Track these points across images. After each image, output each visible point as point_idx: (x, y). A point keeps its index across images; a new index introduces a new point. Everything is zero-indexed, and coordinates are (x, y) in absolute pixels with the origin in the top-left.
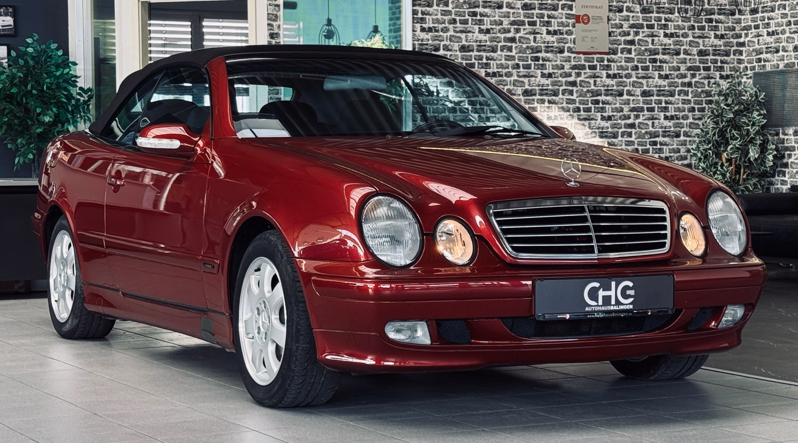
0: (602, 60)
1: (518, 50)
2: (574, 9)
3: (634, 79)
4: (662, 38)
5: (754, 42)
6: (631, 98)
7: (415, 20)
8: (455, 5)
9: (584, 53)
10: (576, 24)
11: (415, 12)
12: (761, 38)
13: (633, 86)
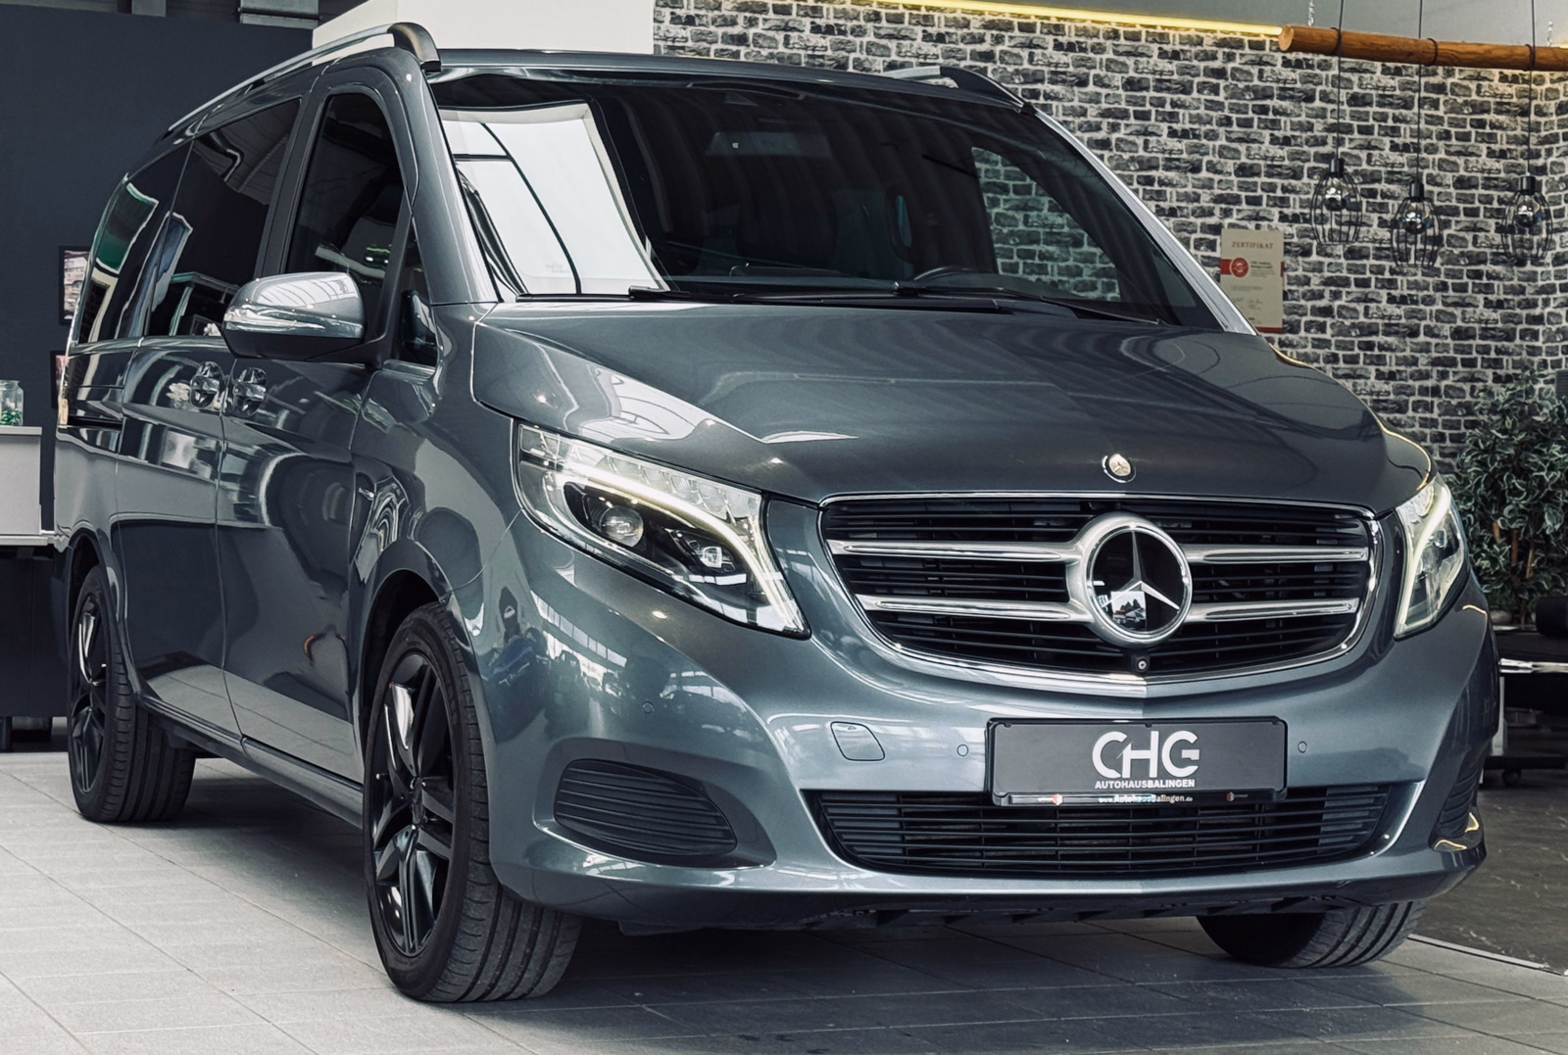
2: (1218, 248)
4: (1384, 304)
5: (1559, 316)
10: (1223, 277)
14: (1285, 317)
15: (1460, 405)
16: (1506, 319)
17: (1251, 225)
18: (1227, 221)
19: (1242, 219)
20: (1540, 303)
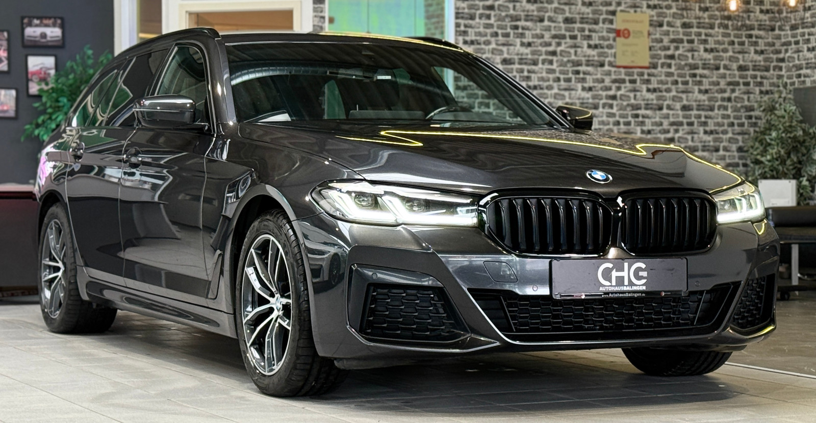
0: (642, 74)
1: (559, 63)
2: (615, 23)
3: (674, 93)
4: (702, 52)
5: (794, 58)
6: (671, 112)
7: (458, 33)
8: (497, 18)
9: (625, 67)
10: (618, 39)
11: (458, 25)
12: (801, 54)
13: (673, 100)
14: (650, 60)
15: (742, 107)
16: (766, 60)
17: (632, 11)
18: (619, 9)
19: (628, 7)
20: (783, 51)
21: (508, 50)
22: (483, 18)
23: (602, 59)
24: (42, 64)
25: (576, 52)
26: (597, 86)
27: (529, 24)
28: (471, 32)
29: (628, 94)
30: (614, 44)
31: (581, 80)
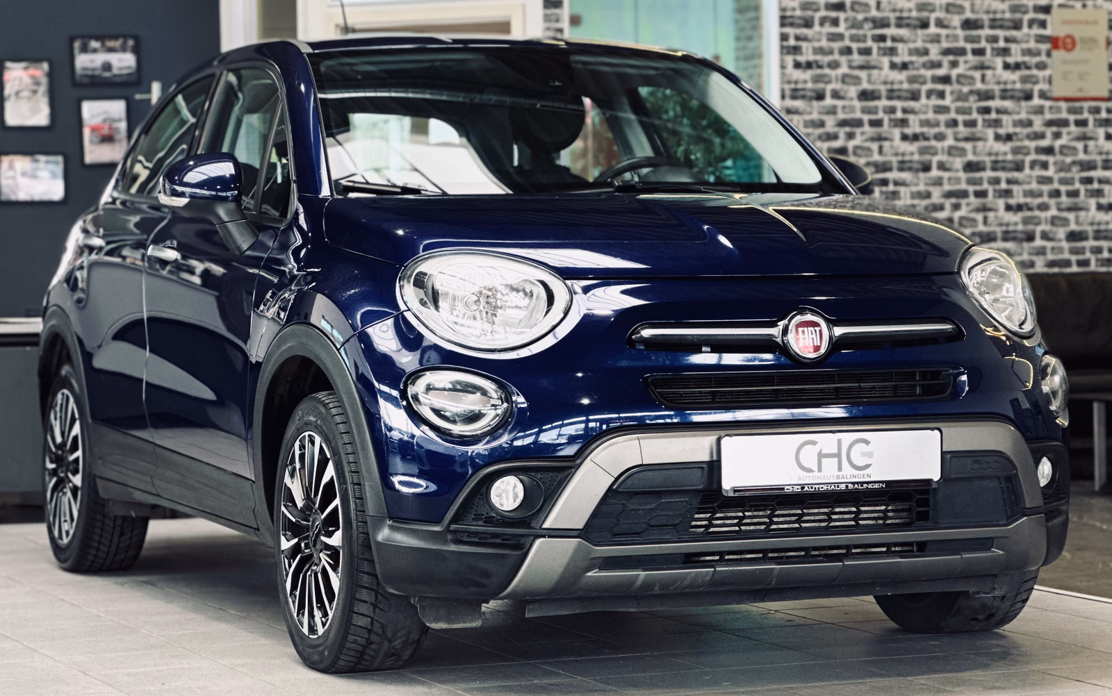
0: (1097, 111)
1: (955, 96)
2: (1049, 26)
7: (786, 50)
8: (850, 23)
9: (1067, 100)
10: (1055, 53)
11: (784, 37)
14: (1111, 87)
17: (1078, 5)
18: (1056, 2)
21: (869, 76)
22: (827, 25)
23: (1028, 86)
24: (106, 112)
25: (983, 77)
26: (1021, 133)
27: (903, 32)
28: (807, 49)
29: (1074, 144)
30: (1048, 61)
31: (993, 124)
